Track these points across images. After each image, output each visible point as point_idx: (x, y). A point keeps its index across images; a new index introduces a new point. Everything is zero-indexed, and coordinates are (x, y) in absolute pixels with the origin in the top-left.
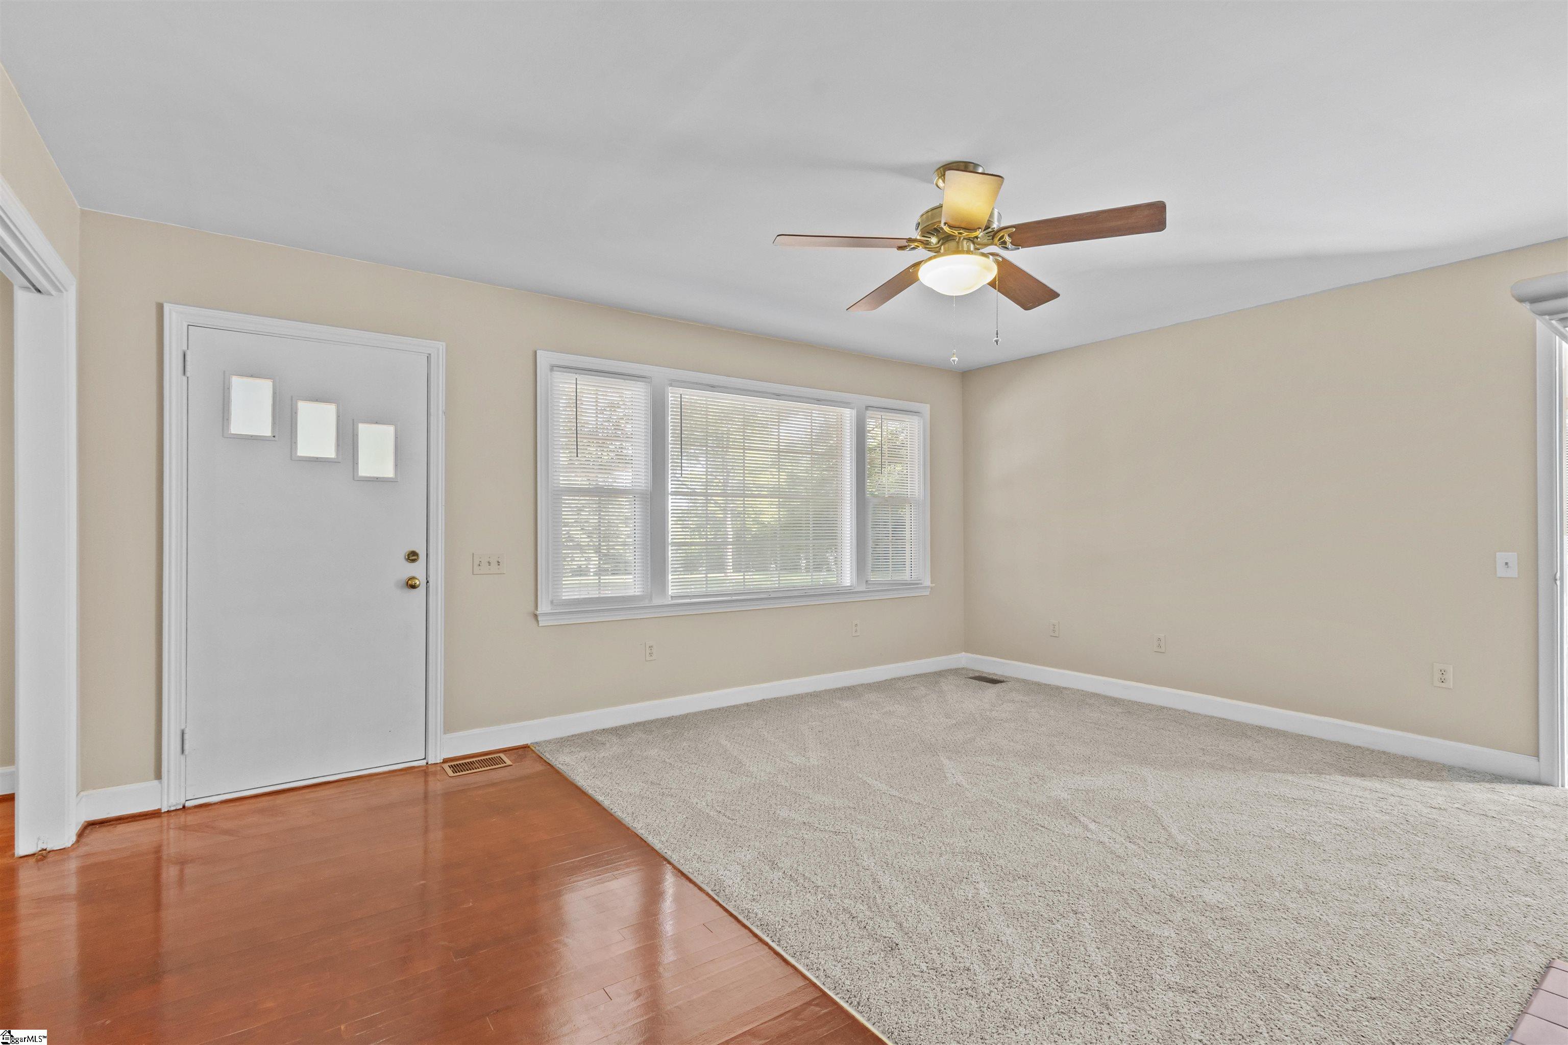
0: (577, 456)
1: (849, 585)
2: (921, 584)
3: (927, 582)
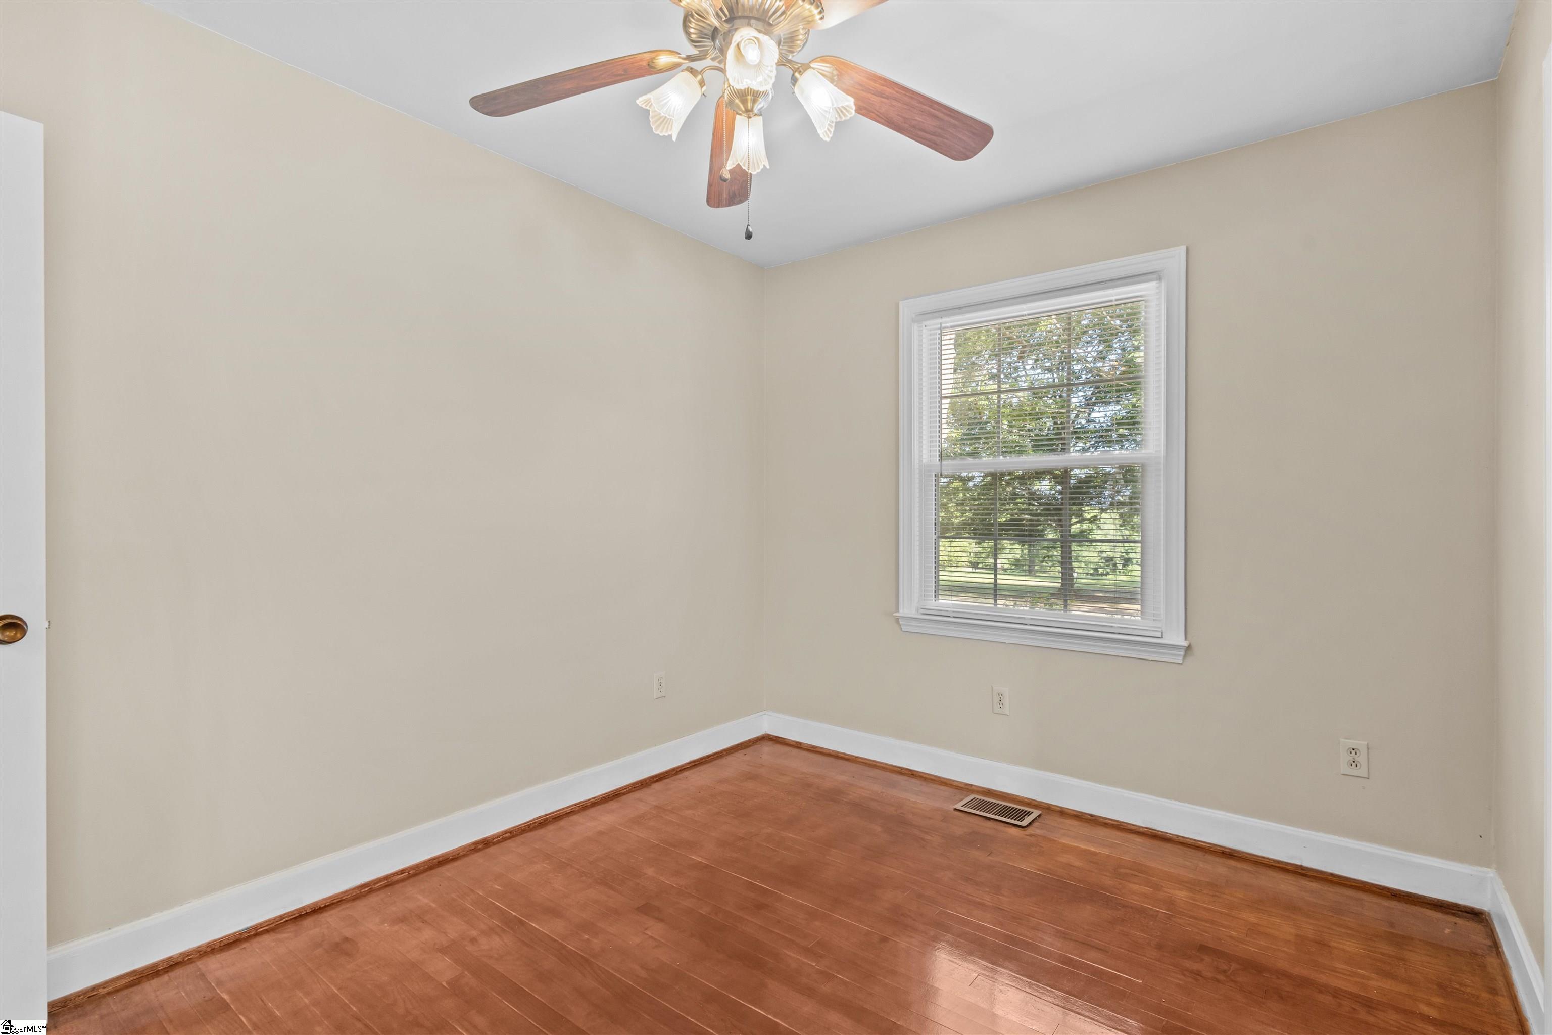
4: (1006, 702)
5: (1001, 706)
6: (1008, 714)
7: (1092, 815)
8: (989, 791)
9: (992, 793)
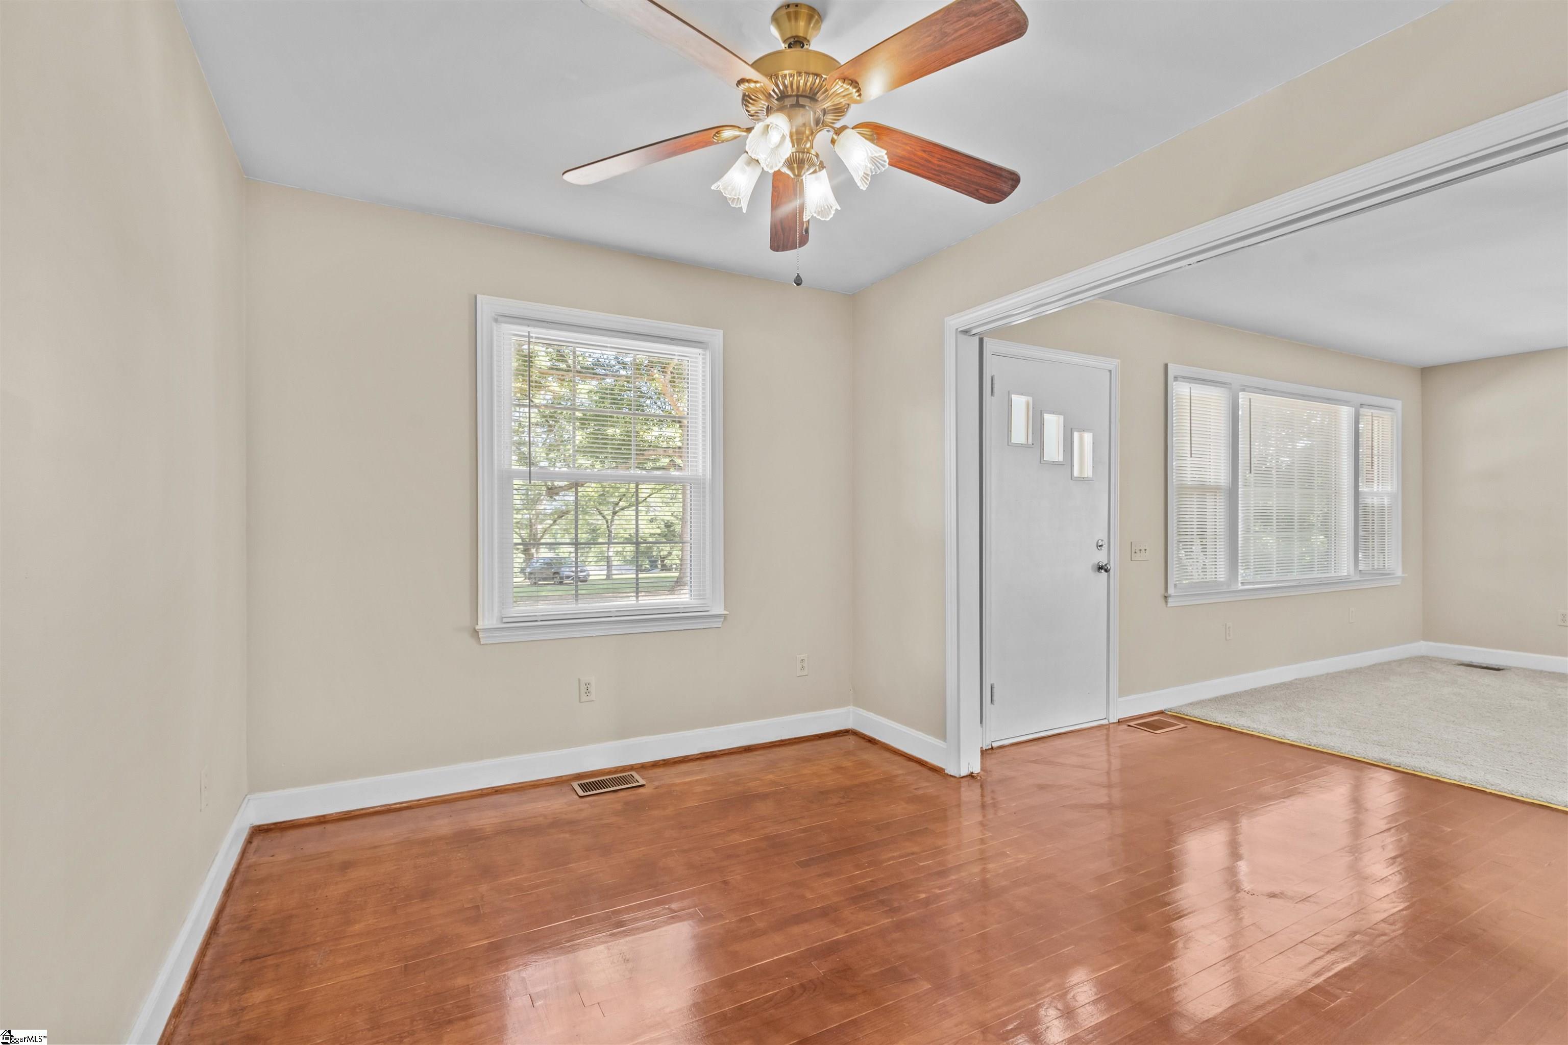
0: (1191, 457)
1: (1346, 574)
2: (1393, 574)
3: (1399, 573)
4: (593, 689)
5: (588, 694)
6: (594, 699)
7: (664, 760)
8: (579, 775)
9: (583, 776)
